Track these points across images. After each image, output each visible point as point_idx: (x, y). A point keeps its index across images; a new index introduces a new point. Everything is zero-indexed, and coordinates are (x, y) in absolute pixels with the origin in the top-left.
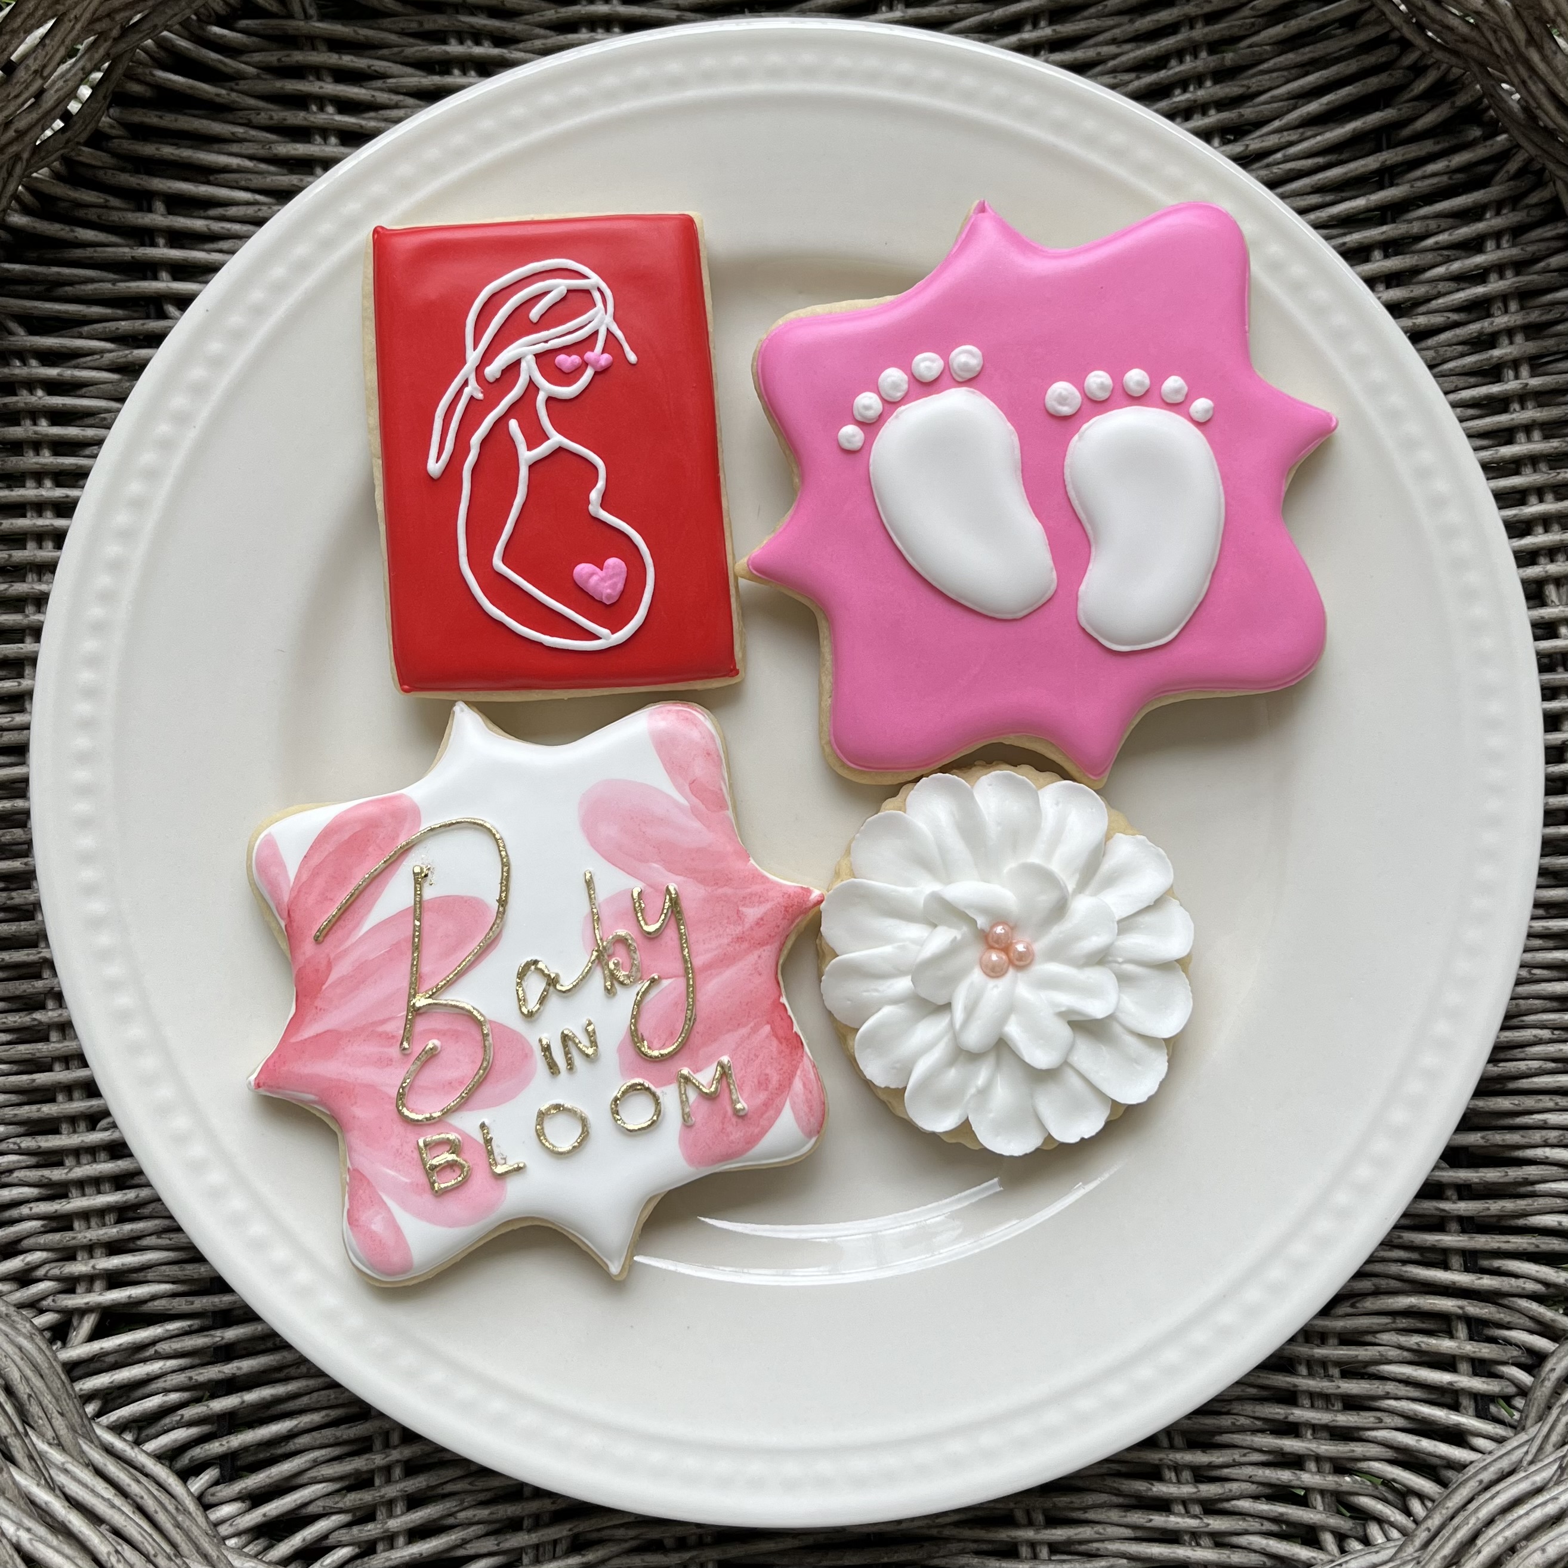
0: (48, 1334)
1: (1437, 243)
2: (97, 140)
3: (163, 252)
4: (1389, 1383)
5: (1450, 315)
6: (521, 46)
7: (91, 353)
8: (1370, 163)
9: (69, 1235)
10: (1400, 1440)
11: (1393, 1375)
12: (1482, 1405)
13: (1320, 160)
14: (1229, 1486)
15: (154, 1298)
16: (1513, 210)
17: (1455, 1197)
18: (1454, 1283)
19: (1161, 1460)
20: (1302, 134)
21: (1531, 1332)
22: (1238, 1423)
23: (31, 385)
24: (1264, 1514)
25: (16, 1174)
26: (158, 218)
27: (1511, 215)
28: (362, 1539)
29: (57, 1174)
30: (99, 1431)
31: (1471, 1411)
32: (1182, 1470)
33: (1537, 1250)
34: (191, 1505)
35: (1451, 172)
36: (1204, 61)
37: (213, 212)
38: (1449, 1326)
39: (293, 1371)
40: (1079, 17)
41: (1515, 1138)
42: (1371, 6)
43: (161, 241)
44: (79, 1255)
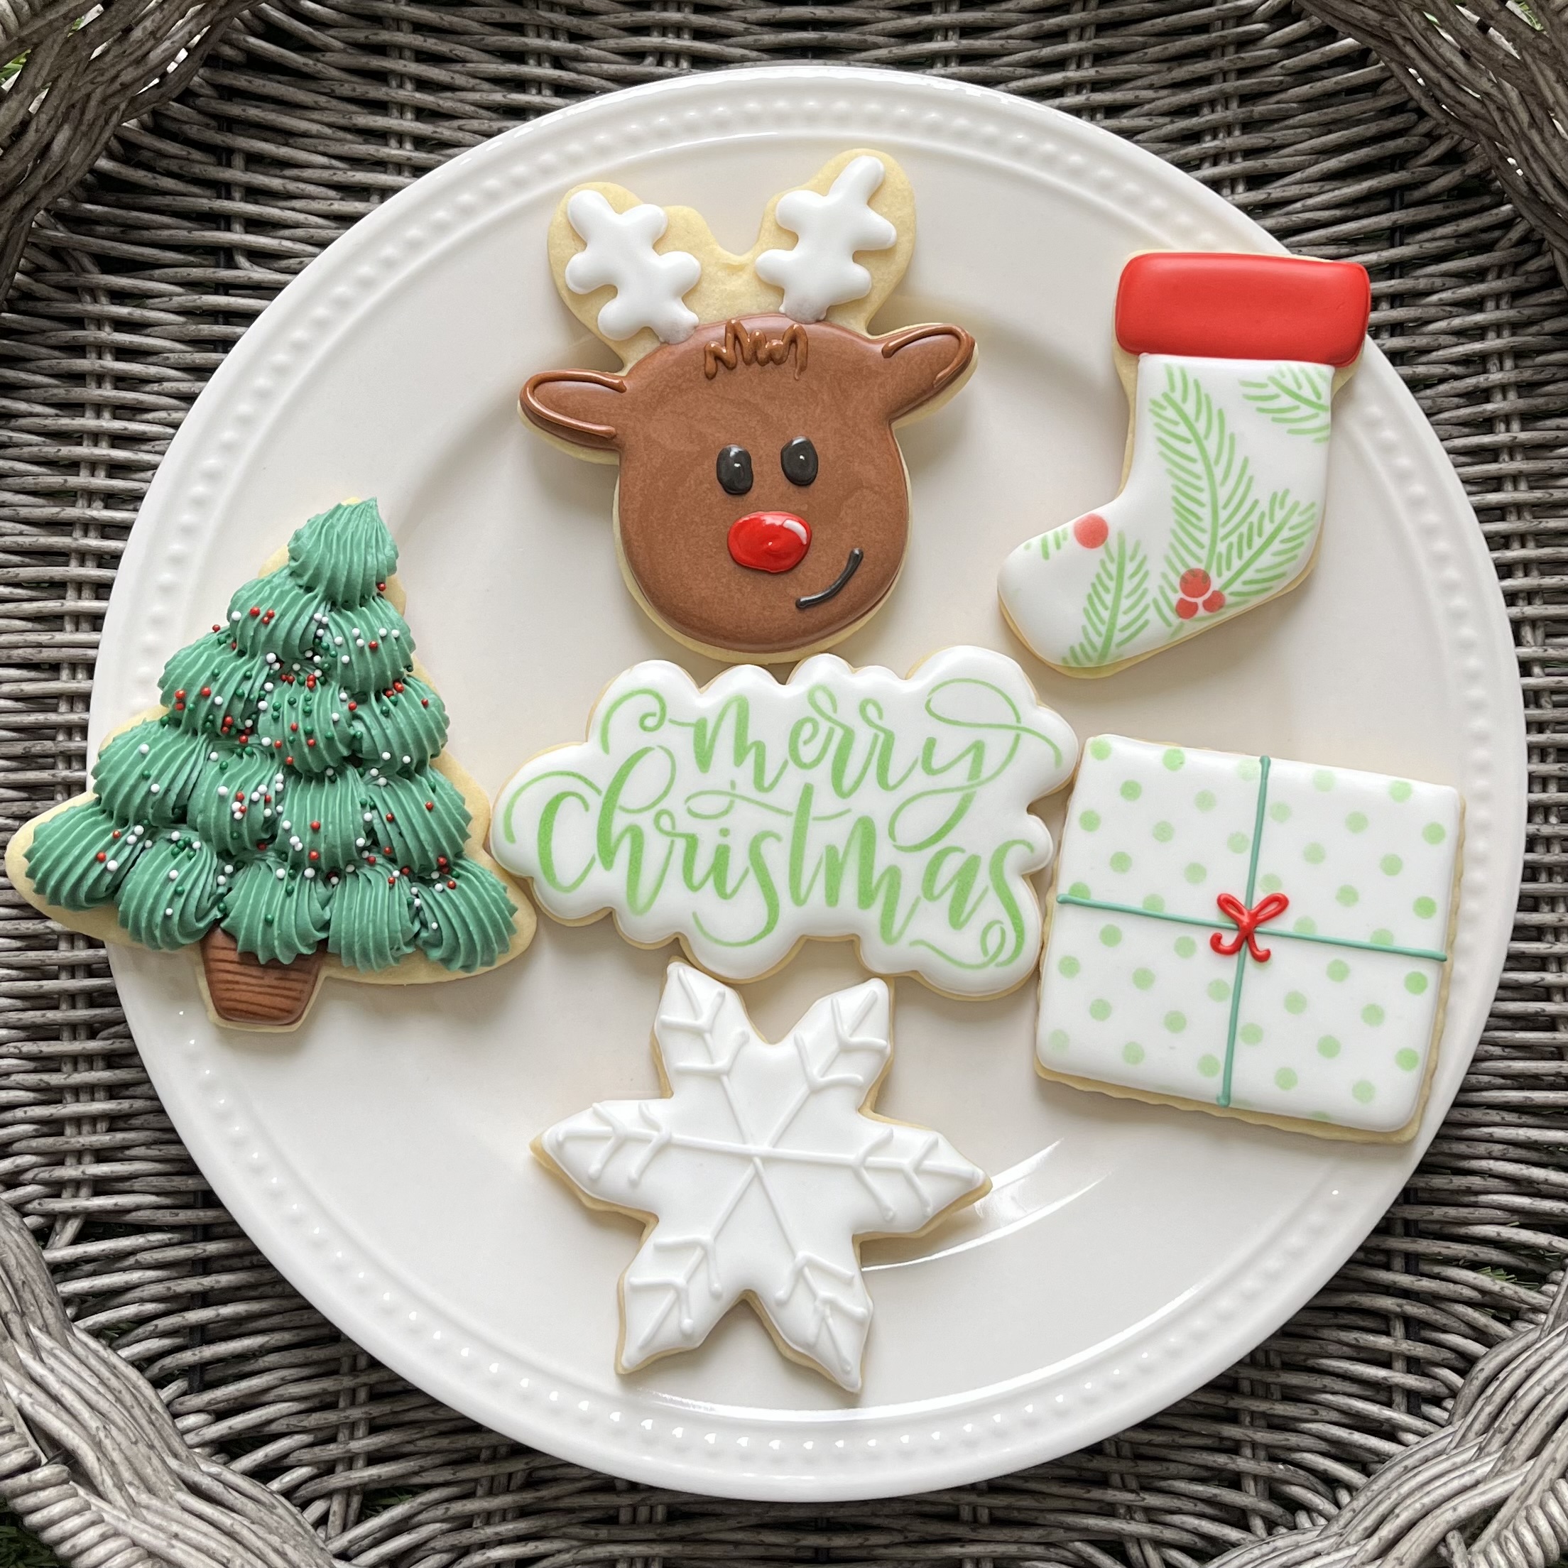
0: (33, 1234)
1: (1440, 300)
2: (187, 96)
3: (238, 206)
4: (1328, 1377)
5: (1447, 366)
6: (595, 43)
7: (160, 295)
8: (1384, 220)
9: (60, 1140)
10: (1334, 1432)
11: (1332, 1369)
12: (1415, 1401)
13: (1338, 213)
14: (1167, 1465)
15: (138, 1208)
16: (1513, 275)
18: (1396, 1283)
20: (1321, 187)
21: (1465, 1337)
23: (99, 321)
24: (1199, 1495)
25: (14, 1077)
26: (236, 174)
27: (1511, 279)
28: (322, 1459)
29: (55, 1079)
30: (78, 1331)
31: (1403, 1408)
32: (1124, 1448)
33: (1476, 1259)
34: (160, 1412)
35: (1459, 236)
36: (1234, 112)
37: (288, 172)
38: (1388, 1326)
39: (267, 1290)
40: (1120, 61)
41: (1462, 1148)
42: (1392, 76)
43: (237, 195)
44: (69, 1161)
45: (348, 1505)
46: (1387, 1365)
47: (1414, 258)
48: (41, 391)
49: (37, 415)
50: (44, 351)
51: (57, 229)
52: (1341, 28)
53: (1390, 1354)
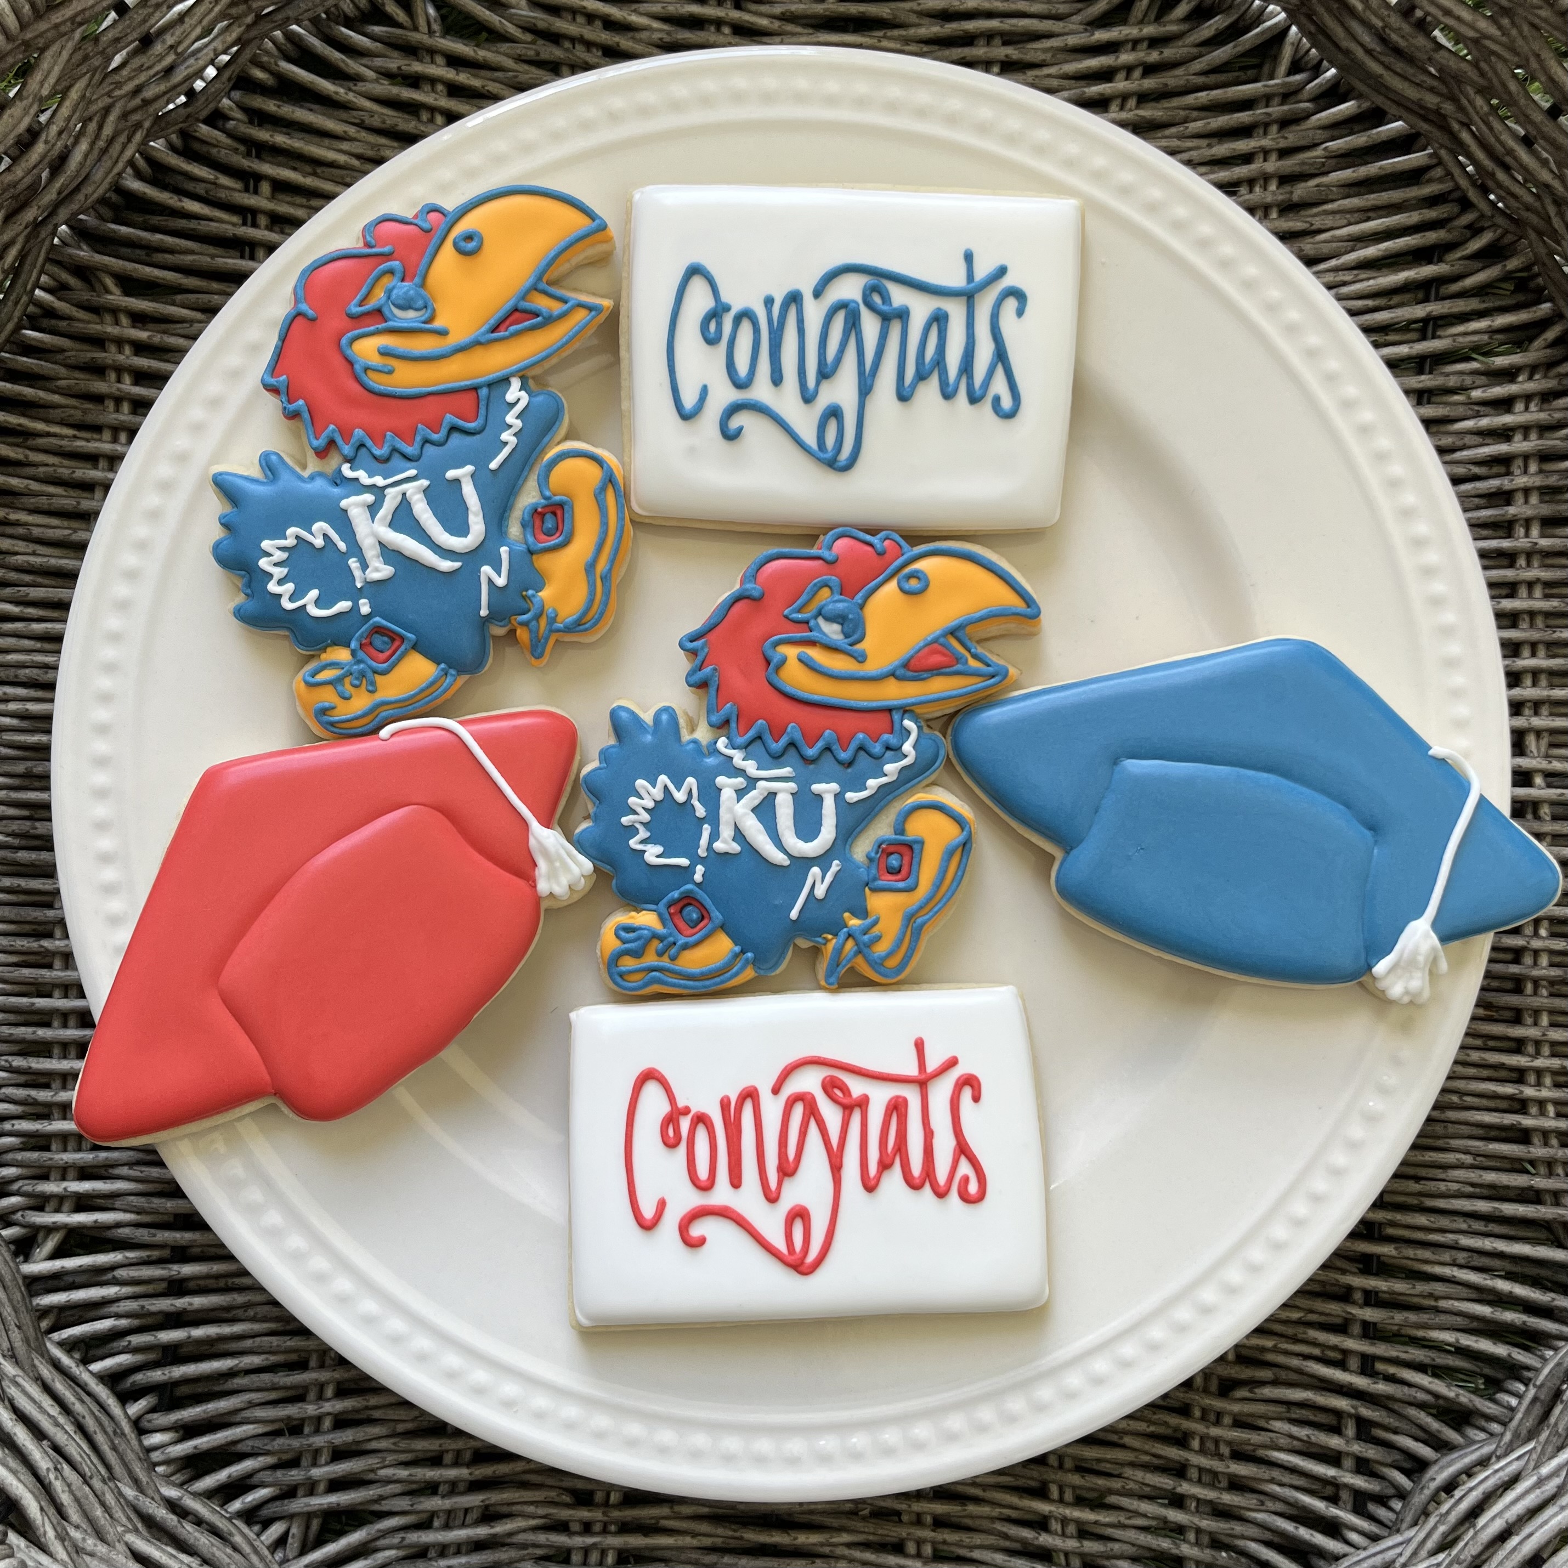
0: (12, 1247)
1: (1469, 398)
2: (216, 118)
4: (1275, 1469)
5: (1472, 467)
8: (1419, 311)
9: (46, 1155)
10: (1279, 1524)
11: (1279, 1462)
12: (1360, 1501)
13: (1370, 303)
14: (1110, 1545)
15: (118, 1225)
16: (1546, 376)
17: (1362, 1301)
18: (1349, 1384)
19: (1050, 1512)
20: (1357, 275)
21: (1416, 1439)
22: (1127, 1487)
23: (120, 342)
26: (261, 201)
27: (1543, 381)
28: (285, 1482)
29: (43, 1095)
30: (49, 1345)
31: (1349, 1506)
32: (1068, 1525)
33: (1432, 1362)
34: (127, 1428)
35: (1492, 332)
36: (1276, 193)
37: (314, 203)
38: (1339, 1422)
39: (240, 1313)
41: (1425, 1252)
42: (1440, 163)
43: (262, 223)
44: (53, 1175)
45: (308, 1527)
46: (1337, 1464)
47: (1444, 353)
48: (59, 411)
49: (55, 435)
50: (63, 371)
51: (81, 249)
52: (1392, 110)
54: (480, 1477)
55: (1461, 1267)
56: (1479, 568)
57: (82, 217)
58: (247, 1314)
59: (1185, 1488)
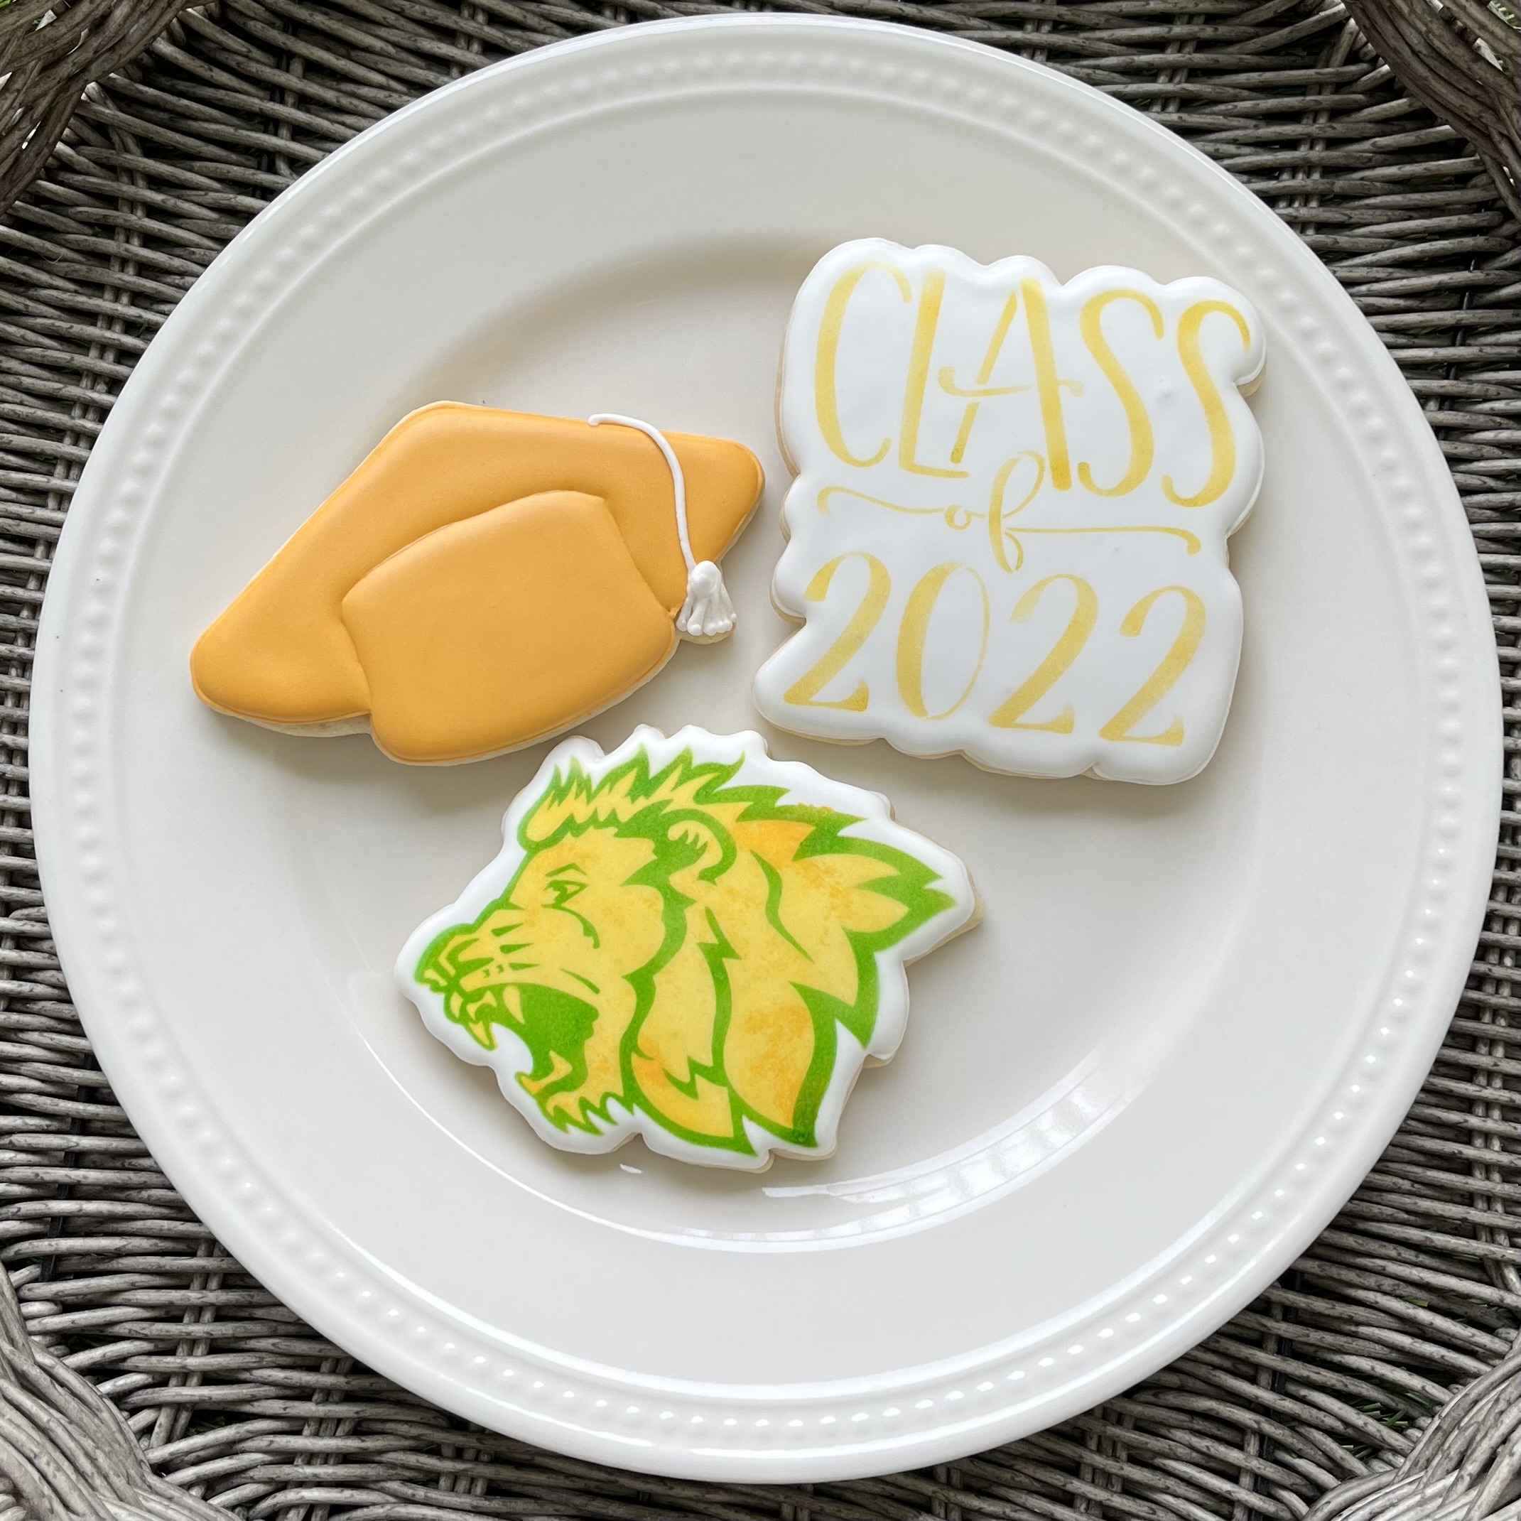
1: (1492, 409)
3: (288, 111)
4: (1171, 1478)
7: (197, 188)
8: (1448, 317)
11: (1177, 1472)
13: (1401, 302)
15: (23, 1091)
17: (1280, 1317)
18: (1257, 1397)
19: (934, 1492)
20: (1391, 273)
21: (1319, 1465)
22: (1017, 1479)
23: (133, 204)
26: (292, 79)
28: (158, 1370)
32: (953, 1509)
33: (1345, 1389)
34: (8, 1293)
36: (1315, 182)
37: (343, 86)
38: (1243, 1440)
39: (134, 1194)
40: (1208, 110)
41: (1351, 1276)
42: (1485, 171)
43: (290, 100)
45: (176, 1420)
46: (1234, 1479)
47: (1471, 361)
48: (64, 264)
49: (57, 288)
50: (73, 225)
51: (105, 105)
52: (1440, 114)
53: (1239, 1469)
54: (356, 1388)
55: (1385, 1293)
56: (1483, 581)
57: (112, 75)
58: (140, 1196)
59: (1076, 1486)
